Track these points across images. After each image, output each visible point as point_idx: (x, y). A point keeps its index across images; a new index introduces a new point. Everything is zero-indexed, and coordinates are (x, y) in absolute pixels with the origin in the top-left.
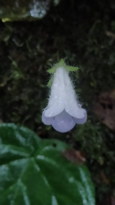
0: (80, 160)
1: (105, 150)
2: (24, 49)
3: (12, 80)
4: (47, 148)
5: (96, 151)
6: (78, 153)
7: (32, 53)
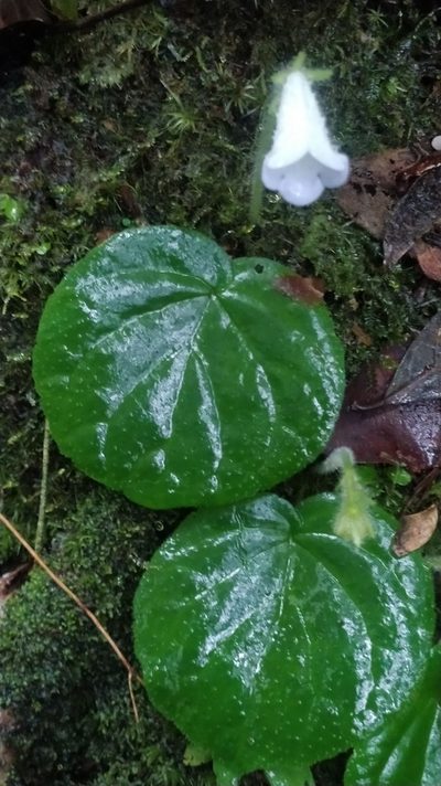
0: (313, 296)
1: (362, 274)
2: (191, 68)
3: (167, 134)
4: (243, 275)
5: (343, 277)
6: (308, 281)
7: (209, 77)
